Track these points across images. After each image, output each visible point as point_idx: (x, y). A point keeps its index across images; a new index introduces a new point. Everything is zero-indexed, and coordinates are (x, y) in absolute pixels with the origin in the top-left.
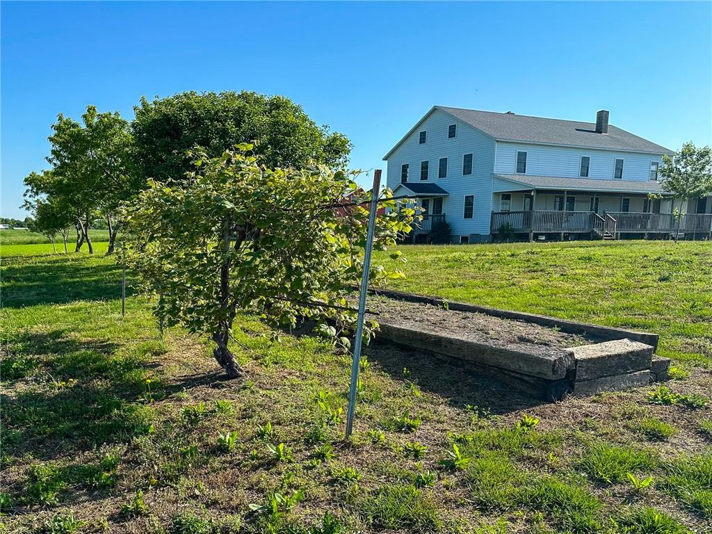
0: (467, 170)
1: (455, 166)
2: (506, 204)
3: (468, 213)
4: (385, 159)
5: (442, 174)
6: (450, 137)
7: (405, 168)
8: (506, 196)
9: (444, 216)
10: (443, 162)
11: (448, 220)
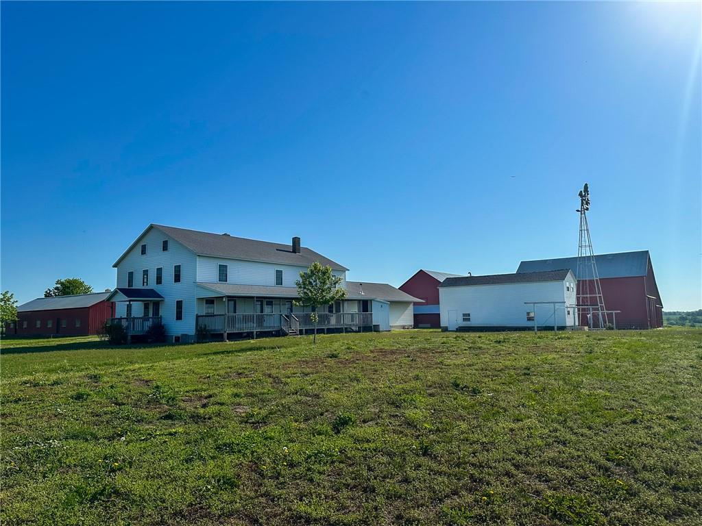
0: (177, 278)
1: (168, 275)
2: (211, 308)
3: (179, 317)
4: (115, 266)
5: (159, 281)
6: (164, 250)
7: (131, 275)
8: (210, 301)
9: (161, 318)
10: (159, 271)
11: (164, 322)
